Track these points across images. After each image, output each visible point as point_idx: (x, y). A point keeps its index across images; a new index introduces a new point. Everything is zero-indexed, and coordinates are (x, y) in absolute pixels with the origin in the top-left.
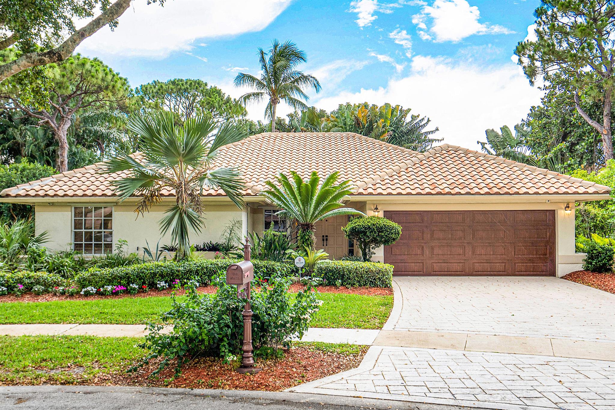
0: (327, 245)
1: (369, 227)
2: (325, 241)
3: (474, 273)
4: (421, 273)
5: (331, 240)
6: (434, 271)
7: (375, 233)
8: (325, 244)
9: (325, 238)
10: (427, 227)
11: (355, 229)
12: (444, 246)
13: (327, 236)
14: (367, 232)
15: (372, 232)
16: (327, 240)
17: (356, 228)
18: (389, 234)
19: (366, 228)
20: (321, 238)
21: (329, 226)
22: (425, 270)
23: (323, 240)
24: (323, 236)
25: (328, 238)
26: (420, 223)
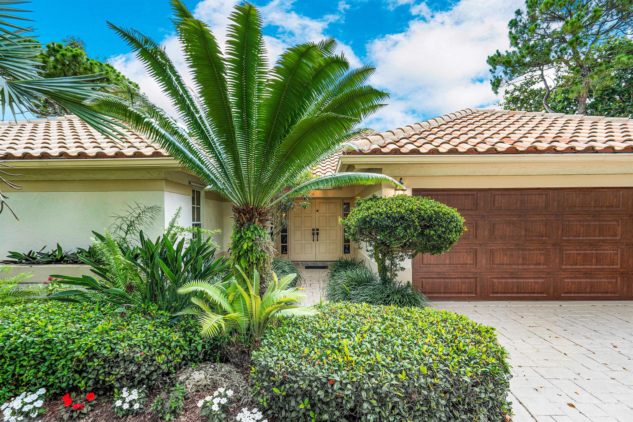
0: (317, 240)
1: (402, 218)
2: (315, 236)
3: (562, 295)
4: (472, 295)
5: (322, 234)
6: (494, 293)
7: (416, 230)
8: (315, 238)
9: (315, 232)
10: (483, 217)
11: (370, 222)
12: (511, 249)
13: (317, 230)
14: (396, 227)
15: (409, 227)
16: (318, 234)
17: (372, 219)
18: (444, 232)
19: (394, 218)
20: (311, 232)
21: (321, 217)
22: (478, 290)
23: (313, 234)
24: (313, 230)
25: (320, 232)
26: (471, 210)
